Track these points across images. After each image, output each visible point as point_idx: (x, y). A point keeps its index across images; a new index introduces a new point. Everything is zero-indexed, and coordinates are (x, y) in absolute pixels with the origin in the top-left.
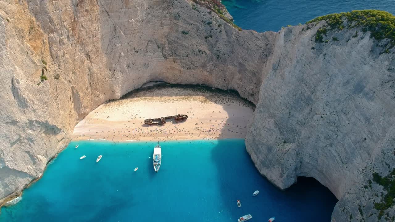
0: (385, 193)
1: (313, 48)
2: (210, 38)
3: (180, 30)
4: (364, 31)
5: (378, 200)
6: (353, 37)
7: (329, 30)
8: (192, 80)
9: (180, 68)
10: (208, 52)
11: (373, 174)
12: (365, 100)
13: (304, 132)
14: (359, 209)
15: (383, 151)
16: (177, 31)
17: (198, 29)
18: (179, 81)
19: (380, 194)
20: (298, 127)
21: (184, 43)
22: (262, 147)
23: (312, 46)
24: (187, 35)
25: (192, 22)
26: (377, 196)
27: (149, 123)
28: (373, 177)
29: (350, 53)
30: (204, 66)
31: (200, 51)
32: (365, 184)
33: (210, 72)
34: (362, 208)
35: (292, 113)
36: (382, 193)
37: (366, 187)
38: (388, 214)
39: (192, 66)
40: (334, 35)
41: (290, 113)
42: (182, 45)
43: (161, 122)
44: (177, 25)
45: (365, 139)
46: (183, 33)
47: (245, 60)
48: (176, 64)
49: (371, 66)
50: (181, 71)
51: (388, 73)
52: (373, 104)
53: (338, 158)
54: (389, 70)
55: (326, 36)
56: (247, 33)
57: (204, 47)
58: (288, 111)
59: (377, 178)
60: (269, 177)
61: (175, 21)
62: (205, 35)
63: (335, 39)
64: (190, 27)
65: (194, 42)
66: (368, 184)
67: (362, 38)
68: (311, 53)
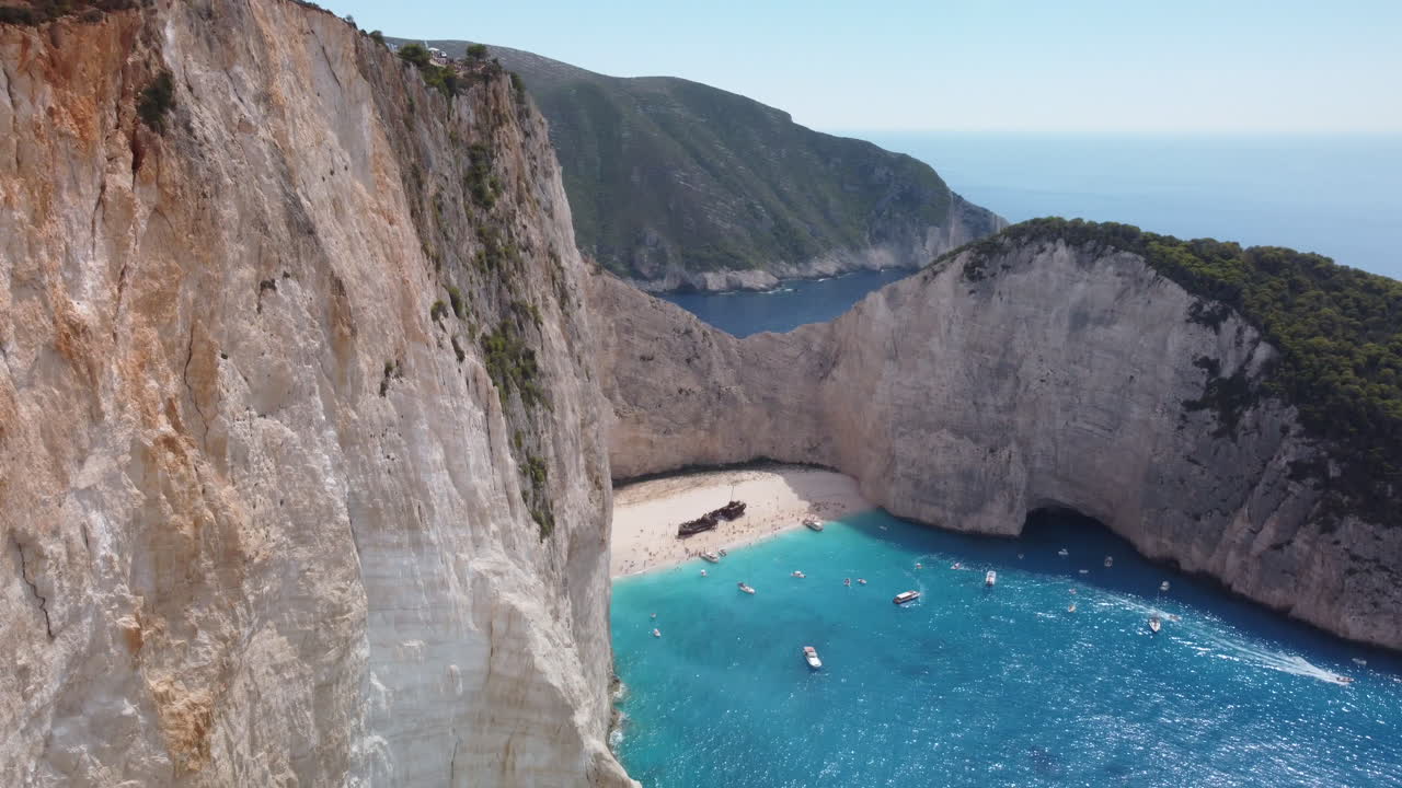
0: (1216, 414)
1: (972, 292)
2: (696, 361)
3: (637, 354)
4: (1054, 241)
5: (1214, 427)
6: (1038, 253)
7: (985, 259)
8: (675, 459)
9: (650, 436)
10: (698, 389)
11: (1182, 404)
12: (1100, 330)
13: (1021, 420)
14: (1189, 460)
15: (1176, 371)
16: (632, 356)
17: (669, 345)
18: (650, 467)
19: (1210, 420)
20: (1004, 418)
21: (649, 380)
22: (946, 483)
23: (967, 290)
24: (651, 362)
25: (656, 334)
26: (1208, 423)
27: (687, 531)
28: (1184, 408)
29: (1045, 276)
30: (696, 420)
31: (681, 391)
32: (1176, 425)
33: (712, 431)
34: (1192, 457)
35: (980, 401)
36: (1213, 416)
37: (1180, 428)
38: (1244, 428)
39: (672, 427)
40: (1000, 264)
41: (975, 403)
42: (645, 385)
43: (706, 524)
44: (629, 343)
45: (1132, 377)
46: (643, 358)
47: (775, 389)
48: (642, 427)
49: (1088, 280)
50: (652, 442)
51: (1120, 279)
52: (1116, 327)
53: (1098, 430)
54: (1119, 275)
55: (986, 268)
56: (757, 340)
57: (689, 382)
58: (970, 402)
59: (1191, 406)
60: (984, 528)
61: (625, 337)
62: (685, 355)
63: (1005, 267)
64: (655, 344)
65: (668, 373)
66: (1181, 423)
67: (1055, 250)
68: (971, 301)
